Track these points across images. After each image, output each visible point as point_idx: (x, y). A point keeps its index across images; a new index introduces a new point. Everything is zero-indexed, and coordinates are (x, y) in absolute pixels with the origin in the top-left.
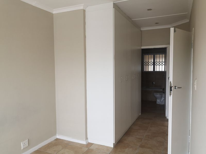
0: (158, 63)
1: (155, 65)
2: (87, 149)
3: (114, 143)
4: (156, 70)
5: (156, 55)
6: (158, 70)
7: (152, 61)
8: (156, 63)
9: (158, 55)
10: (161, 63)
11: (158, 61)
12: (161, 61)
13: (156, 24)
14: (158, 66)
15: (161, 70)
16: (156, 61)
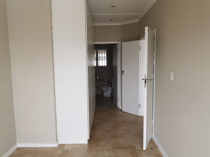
0: (101, 59)
1: (98, 60)
2: (61, 151)
3: (89, 139)
4: (99, 65)
5: (99, 51)
6: (101, 65)
7: (95, 56)
8: (99, 59)
9: (101, 51)
10: (103, 59)
11: (101, 56)
12: (103, 56)
13: (111, 21)
14: (101, 61)
15: (103, 65)
16: (99, 56)
